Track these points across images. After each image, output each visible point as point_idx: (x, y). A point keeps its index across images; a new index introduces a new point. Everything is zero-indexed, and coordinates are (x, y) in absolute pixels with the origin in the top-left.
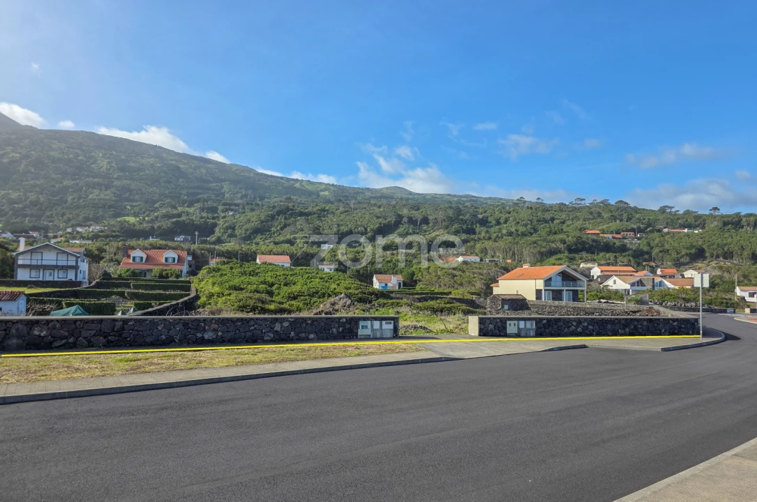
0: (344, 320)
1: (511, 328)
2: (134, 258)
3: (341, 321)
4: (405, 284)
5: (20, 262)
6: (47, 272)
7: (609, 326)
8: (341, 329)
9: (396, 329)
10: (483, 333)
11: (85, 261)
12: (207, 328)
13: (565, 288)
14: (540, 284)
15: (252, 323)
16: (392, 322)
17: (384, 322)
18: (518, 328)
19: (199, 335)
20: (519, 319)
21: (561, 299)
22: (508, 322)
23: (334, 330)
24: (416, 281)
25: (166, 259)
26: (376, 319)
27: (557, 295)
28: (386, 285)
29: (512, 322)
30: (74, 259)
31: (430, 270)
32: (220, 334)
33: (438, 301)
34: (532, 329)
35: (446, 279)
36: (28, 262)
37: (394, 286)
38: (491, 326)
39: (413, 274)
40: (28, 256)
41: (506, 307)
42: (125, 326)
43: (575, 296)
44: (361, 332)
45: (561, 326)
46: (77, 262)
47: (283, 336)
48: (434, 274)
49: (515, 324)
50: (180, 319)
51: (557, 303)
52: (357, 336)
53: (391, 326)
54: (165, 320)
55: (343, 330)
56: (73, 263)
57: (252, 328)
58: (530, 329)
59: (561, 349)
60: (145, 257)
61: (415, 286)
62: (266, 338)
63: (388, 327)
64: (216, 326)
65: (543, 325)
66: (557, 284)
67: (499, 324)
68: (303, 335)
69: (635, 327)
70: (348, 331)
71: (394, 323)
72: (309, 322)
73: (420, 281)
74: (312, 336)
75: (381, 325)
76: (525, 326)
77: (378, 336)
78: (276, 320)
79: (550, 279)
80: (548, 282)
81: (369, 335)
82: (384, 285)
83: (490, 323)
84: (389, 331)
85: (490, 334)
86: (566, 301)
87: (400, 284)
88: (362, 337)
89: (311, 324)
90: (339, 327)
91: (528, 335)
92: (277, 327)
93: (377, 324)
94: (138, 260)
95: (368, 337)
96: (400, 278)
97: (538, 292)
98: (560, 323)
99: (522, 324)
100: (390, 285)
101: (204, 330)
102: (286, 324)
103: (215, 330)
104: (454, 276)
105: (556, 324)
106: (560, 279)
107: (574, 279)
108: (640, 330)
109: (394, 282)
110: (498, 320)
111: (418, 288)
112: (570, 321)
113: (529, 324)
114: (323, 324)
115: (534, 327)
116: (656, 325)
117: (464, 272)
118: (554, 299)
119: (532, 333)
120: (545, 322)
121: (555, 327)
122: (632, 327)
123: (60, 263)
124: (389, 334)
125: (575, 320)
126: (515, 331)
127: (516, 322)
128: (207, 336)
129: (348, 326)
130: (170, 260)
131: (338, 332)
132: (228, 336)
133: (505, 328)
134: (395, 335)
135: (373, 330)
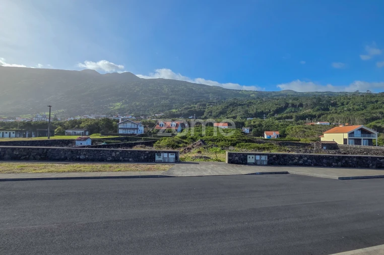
0: (148, 152)
1: (250, 159)
3: (146, 152)
4: (280, 136)
5: (120, 127)
6: (128, 130)
7: (324, 161)
8: (146, 157)
9: (176, 158)
10: (231, 161)
11: (142, 126)
13: (362, 138)
14: (346, 136)
15: (102, 152)
17: (170, 154)
18: (255, 159)
19: (78, 157)
20: (256, 154)
21: (360, 144)
22: (248, 156)
23: (142, 157)
24: (286, 135)
26: (165, 152)
27: (358, 142)
29: (251, 156)
31: (293, 129)
32: (87, 156)
34: (265, 161)
35: (301, 134)
36: (122, 127)
37: (274, 137)
38: (237, 158)
39: (284, 131)
40: (122, 125)
41: (325, 148)
43: (370, 142)
44: (157, 158)
45: (287, 159)
47: (116, 159)
48: (294, 131)
49: (253, 158)
50: (70, 149)
51: (358, 146)
52: (154, 160)
53: (174, 156)
54: (64, 149)
55: (147, 158)
56: (136, 127)
58: (263, 161)
61: (285, 137)
62: (108, 159)
63: (172, 156)
64: (85, 153)
65: (274, 158)
66: (358, 135)
67: (242, 157)
68: (126, 159)
69: (346, 162)
70: (150, 158)
71: (176, 155)
72: (129, 152)
73: (288, 134)
74: (130, 159)
75: (168, 156)
76: (260, 158)
77: (167, 161)
78: (113, 151)
79: (353, 133)
80: (351, 134)
81: (161, 160)
82: (269, 136)
83: (236, 156)
85: (236, 162)
86: (364, 145)
87: (278, 136)
88: (158, 161)
89: (130, 154)
91: (262, 164)
92: (114, 154)
93: (166, 155)
96: (278, 133)
97: (345, 140)
98: (286, 158)
99: (258, 157)
100: (272, 136)
101: (80, 155)
102: (118, 153)
103: (85, 155)
104: (305, 132)
105: (282, 158)
106: (359, 132)
107: (369, 133)
108: (351, 164)
109: (274, 134)
110: (241, 155)
111: (287, 138)
112: (293, 156)
113: (263, 158)
114: (136, 154)
115: (267, 159)
116: (364, 161)
117: (310, 129)
118: (355, 144)
119: (265, 163)
120: (274, 156)
121: (282, 160)
122: (344, 161)
123: (132, 127)
124: (173, 160)
125: (297, 156)
126: (253, 161)
127: (254, 156)
128: (81, 157)
129: (149, 155)
131: (145, 158)
132: (91, 157)
133: (246, 159)
134: (177, 161)
135: (163, 158)
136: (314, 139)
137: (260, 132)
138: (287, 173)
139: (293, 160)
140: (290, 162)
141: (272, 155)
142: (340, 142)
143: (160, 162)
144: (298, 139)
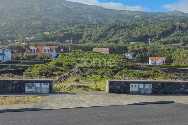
0: (16, 82)
1: (133, 88)
2: (31, 50)
3: (14, 82)
4: (166, 62)
8: (14, 87)
9: (50, 87)
10: (112, 91)
11: (9, 51)
16: (48, 83)
17: (42, 84)
18: (139, 88)
20: (139, 83)
22: (131, 84)
23: (10, 88)
24: (172, 60)
25: (45, 50)
26: (37, 81)
28: (155, 62)
29: (134, 85)
30: (2, 50)
31: (180, 54)
33: (149, 71)
34: (149, 89)
37: (160, 62)
38: (118, 87)
39: (171, 57)
45: (172, 88)
46: (3, 52)
48: (182, 56)
49: (136, 86)
53: (47, 86)
55: (15, 88)
58: (147, 89)
59: (161, 103)
60: (36, 49)
65: (158, 86)
67: (124, 86)
71: (50, 85)
73: (175, 60)
75: (41, 85)
76: (144, 87)
77: (39, 92)
81: (33, 91)
82: (154, 62)
83: (118, 85)
84: (46, 89)
85: (117, 92)
87: (163, 62)
88: (28, 92)
90: (13, 86)
91: (146, 93)
93: (37, 85)
94: (33, 51)
95: (32, 92)
96: (164, 59)
99: (141, 86)
100: (157, 62)
109: (160, 61)
110: (123, 83)
111: (173, 64)
112: (180, 84)
113: (148, 86)
114: (2, 84)
115: (151, 88)
119: (149, 92)
120: (159, 84)
121: (168, 88)
124: (46, 91)
125: (184, 83)
126: (136, 90)
127: (137, 84)
129: (18, 85)
130: (47, 51)
131: (12, 89)
133: (129, 88)
134: (51, 91)
135: (35, 88)
137: (144, 57)
138: (172, 102)
139: (179, 88)
140: (176, 90)
141: (157, 83)
143: (31, 93)
144: (185, 65)
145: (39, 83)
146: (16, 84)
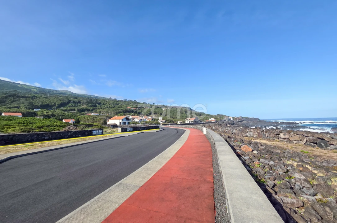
1: (128, 130)
4: (75, 122)
10: (122, 131)
12: (46, 135)
13: (127, 122)
14: (121, 121)
19: (43, 138)
21: (125, 124)
24: (80, 121)
26: (97, 130)
27: (125, 123)
28: (68, 122)
32: (50, 137)
34: (132, 130)
35: (91, 120)
39: (79, 119)
41: (112, 127)
42: (14, 137)
43: (129, 123)
44: (93, 134)
47: (71, 136)
48: (86, 119)
51: (125, 125)
52: (92, 134)
53: (101, 132)
57: (61, 135)
62: (66, 137)
63: (100, 132)
64: (49, 135)
65: (134, 129)
66: (125, 121)
67: (125, 129)
68: (77, 135)
70: (90, 133)
74: (80, 136)
75: (99, 132)
76: (130, 129)
77: (98, 134)
80: (123, 120)
85: (124, 132)
86: (127, 124)
89: (80, 132)
92: (69, 134)
96: (74, 120)
97: (120, 123)
102: (72, 133)
104: (94, 119)
106: (125, 119)
107: (129, 119)
109: (71, 121)
117: (97, 118)
118: (124, 124)
124: (101, 134)
128: (46, 138)
131: (87, 134)
132: (54, 137)
134: (102, 134)
135: (96, 133)
136: (100, 123)
138: (143, 132)
142: (118, 124)
143: (95, 135)
144: (92, 123)
145: (98, 131)
146: (89, 132)
